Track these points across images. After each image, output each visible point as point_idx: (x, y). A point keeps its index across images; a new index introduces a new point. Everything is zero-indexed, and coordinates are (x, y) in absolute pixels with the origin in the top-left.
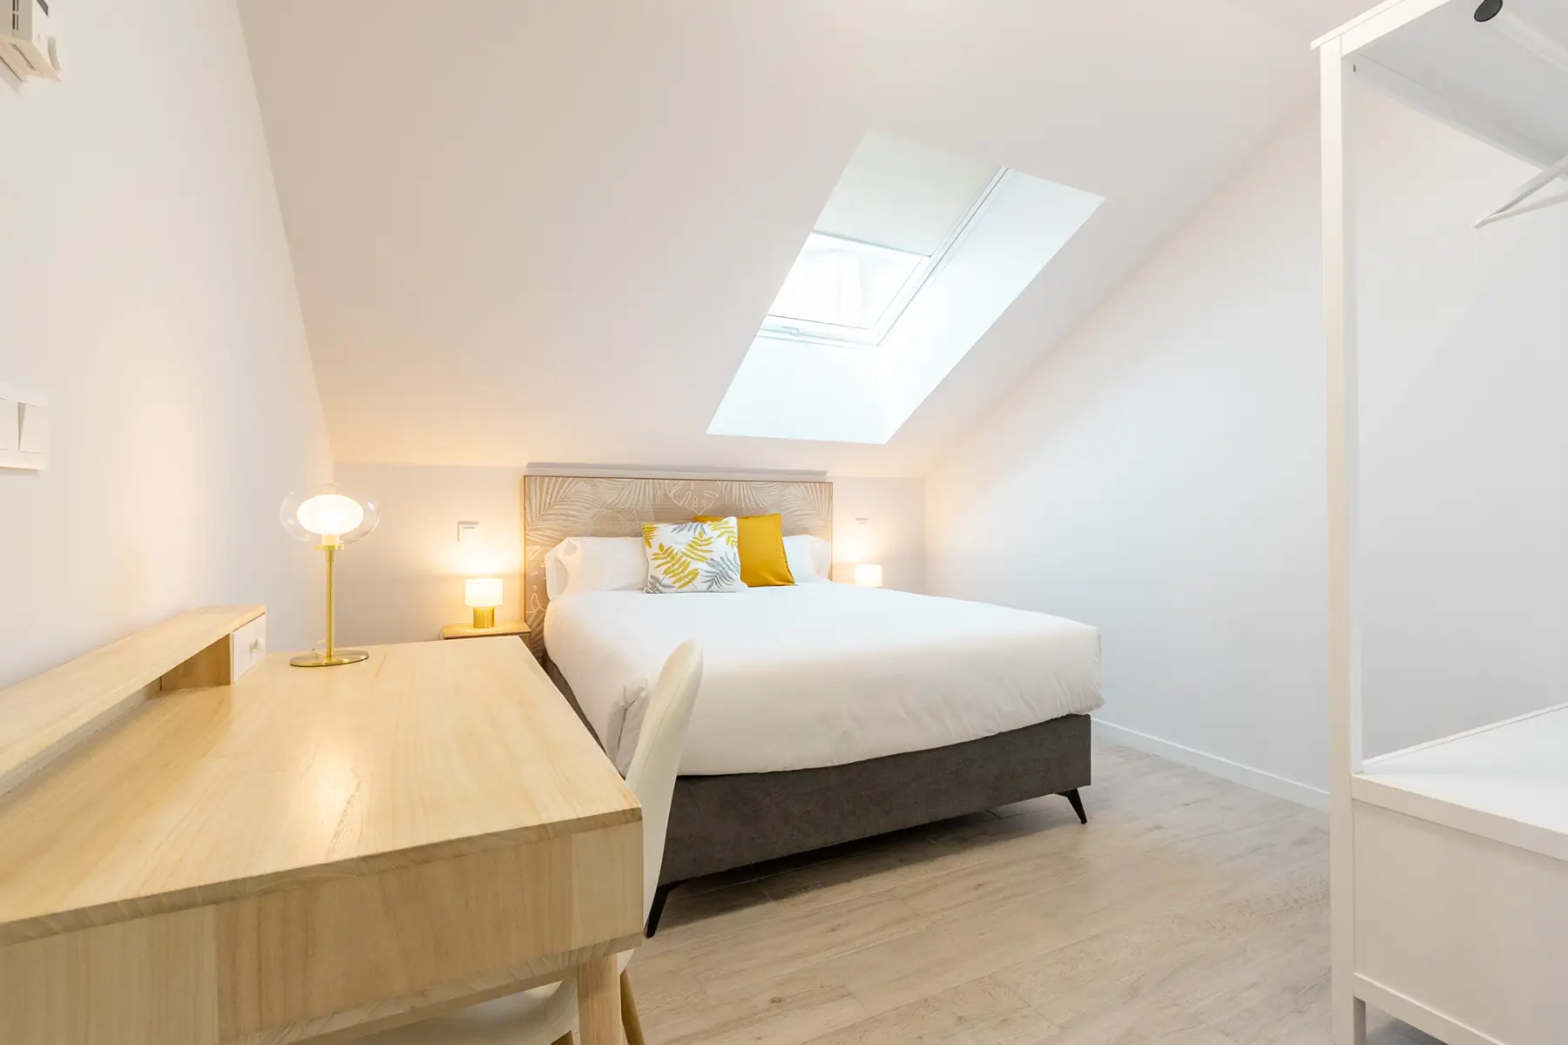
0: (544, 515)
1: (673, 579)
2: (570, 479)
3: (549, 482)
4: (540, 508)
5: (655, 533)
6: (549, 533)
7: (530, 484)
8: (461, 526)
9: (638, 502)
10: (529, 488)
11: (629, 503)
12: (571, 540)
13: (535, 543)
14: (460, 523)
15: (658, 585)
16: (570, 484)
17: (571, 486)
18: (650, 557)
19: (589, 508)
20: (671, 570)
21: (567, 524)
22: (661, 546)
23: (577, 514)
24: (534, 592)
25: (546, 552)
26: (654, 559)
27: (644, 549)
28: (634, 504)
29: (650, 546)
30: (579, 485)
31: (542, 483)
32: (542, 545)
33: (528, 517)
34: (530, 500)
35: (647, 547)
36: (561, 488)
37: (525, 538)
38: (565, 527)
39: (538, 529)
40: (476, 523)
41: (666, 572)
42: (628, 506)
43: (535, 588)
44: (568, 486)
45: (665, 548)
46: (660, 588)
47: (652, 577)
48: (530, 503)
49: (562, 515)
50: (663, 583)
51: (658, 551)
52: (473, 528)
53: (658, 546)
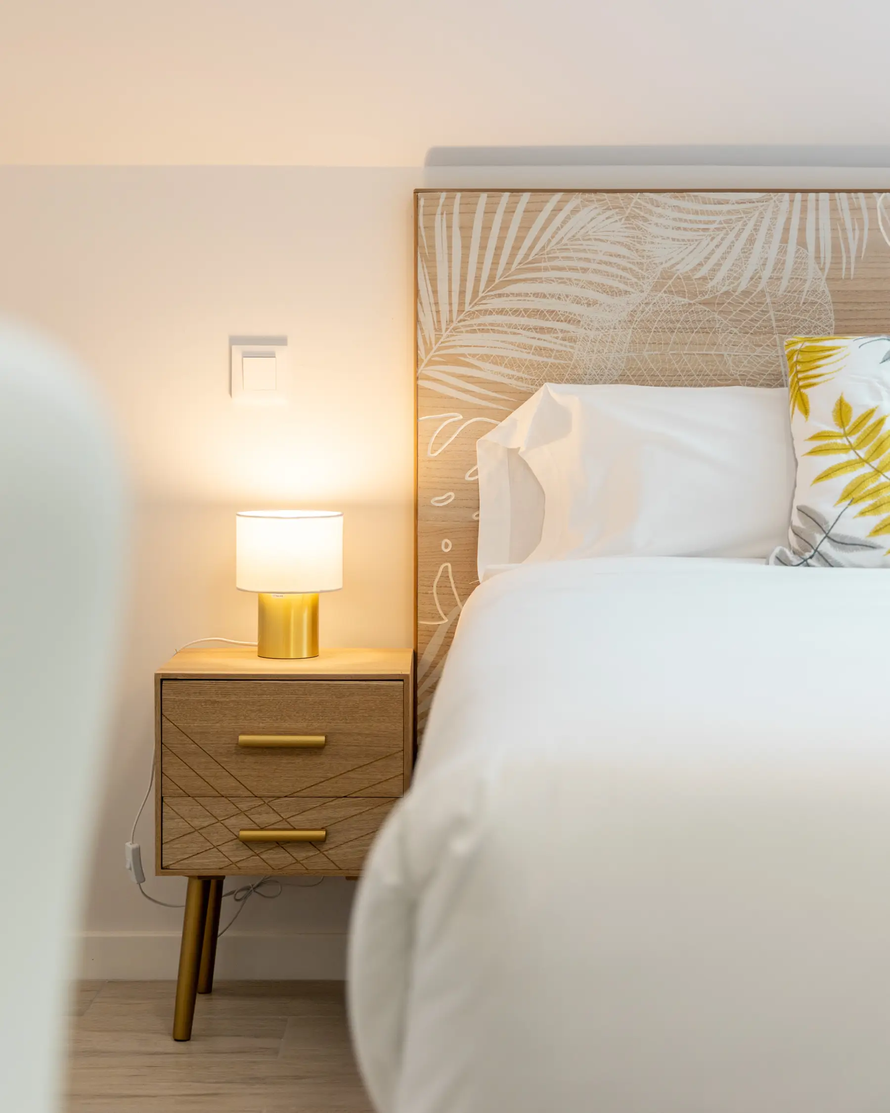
0: (471, 314)
1: (874, 520)
2: (559, 196)
3: (490, 212)
4: (462, 293)
5: (826, 367)
6: (489, 372)
7: (431, 215)
8: (237, 351)
9: (780, 264)
10: (430, 228)
11: (748, 274)
12: (551, 390)
13: (448, 404)
14: (234, 341)
15: (819, 537)
16: (557, 210)
17: (561, 216)
18: (803, 447)
19: (613, 292)
20: (871, 486)
21: (548, 341)
22: (842, 410)
23: (576, 309)
24: (446, 557)
25: (483, 430)
26: (813, 452)
27: (789, 419)
28: (766, 274)
29: (806, 412)
30: (584, 215)
31: (468, 211)
32: (468, 410)
33: (427, 319)
34: (431, 261)
35: (798, 414)
36: (525, 228)
37: (417, 387)
38: (539, 350)
39: (455, 360)
40: (282, 341)
41: (850, 495)
42: (744, 285)
43: (447, 545)
44: (549, 221)
45: (855, 417)
46: (826, 547)
47: (801, 510)
48: (433, 280)
49: (528, 313)
50: (838, 530)
51: (831, 427)
52: (272, 355)
53: (832, 405)
